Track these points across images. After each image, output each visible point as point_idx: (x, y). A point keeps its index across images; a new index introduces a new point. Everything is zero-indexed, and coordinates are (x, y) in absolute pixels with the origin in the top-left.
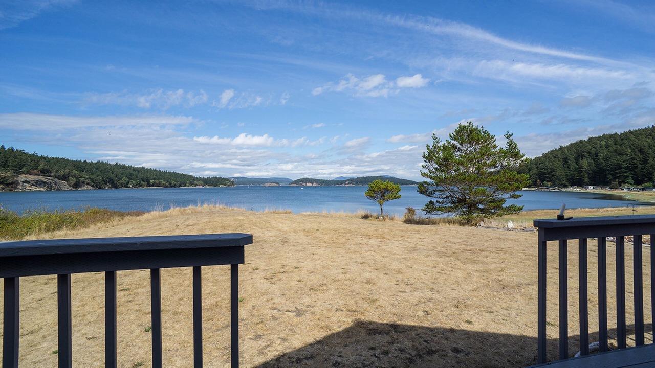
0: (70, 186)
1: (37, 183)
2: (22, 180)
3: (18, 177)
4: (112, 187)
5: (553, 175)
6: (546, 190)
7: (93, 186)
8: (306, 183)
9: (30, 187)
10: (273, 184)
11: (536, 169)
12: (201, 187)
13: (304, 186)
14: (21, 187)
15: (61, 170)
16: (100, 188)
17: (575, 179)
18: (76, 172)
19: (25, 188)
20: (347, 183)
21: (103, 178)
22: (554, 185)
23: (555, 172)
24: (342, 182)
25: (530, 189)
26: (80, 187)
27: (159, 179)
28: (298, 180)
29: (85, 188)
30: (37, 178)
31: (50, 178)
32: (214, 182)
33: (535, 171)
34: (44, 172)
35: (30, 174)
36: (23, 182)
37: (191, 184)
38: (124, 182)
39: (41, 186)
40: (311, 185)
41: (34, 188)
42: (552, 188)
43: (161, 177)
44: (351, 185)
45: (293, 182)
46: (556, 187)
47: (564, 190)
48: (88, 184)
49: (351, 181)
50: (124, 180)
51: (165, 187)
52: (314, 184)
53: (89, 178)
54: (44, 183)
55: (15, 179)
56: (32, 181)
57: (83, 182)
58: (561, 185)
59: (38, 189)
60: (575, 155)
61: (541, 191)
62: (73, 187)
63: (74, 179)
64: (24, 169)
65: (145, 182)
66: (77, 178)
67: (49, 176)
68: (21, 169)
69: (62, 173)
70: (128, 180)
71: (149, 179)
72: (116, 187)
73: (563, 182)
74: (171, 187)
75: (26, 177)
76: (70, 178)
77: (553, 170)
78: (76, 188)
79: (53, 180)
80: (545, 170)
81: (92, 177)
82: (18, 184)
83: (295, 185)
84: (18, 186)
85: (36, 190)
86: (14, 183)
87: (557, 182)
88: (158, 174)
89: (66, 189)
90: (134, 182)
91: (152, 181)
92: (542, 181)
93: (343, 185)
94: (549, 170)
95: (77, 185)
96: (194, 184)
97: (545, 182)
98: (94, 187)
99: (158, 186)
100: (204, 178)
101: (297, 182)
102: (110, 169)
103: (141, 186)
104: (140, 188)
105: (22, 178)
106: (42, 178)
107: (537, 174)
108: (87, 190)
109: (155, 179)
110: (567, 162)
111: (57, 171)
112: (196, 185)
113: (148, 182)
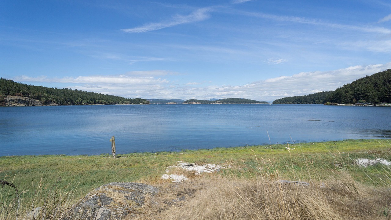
0: (42, 103)
1: (19, 101)
2: (9, 99)
3: (7, 97)
4: (71, 104)
5: (366, 95)
6: (362, 105)
7: (57, 103)
8: (193, 102)
9: (14, 103)
10: (173, 103)
11: (351, 91)
12: (128, 104)
13: (191, 104)
14: (8, 104)
15: (36, 93)
16: (62, 105)
17: (385, 98)
18: (46, 94)
19: (11, 105)
20: (217, 102)
21: (65, 98)
22: (368, 101)
23: (368, 93)
24: (214, 102)
25: (347, 105)
26: (49, 104)
27: (102, 99)
28: (188, 100)
29: (52, 104)
30: (19, 98)
31: (28, 98)
32: (137, 101)
33: (351, 93)
34: (24, 94)
35: (15, 96)
36: (10, 100)
37: (122, 103)
38: (79, 101)
39: (22, 103)
40: (196, 103)
41: (17, 105)
42: (366, 104)
43: (103, 98)
44: (220, 103)
45: (185, 102)
46: (370, 104)
47: (377, 105)
48: (54, 102)
49: (220, 101)
50: (79, 100)
51: (106, 104)
52: (198, 103)
53: (55, 98)
54: (24, 101)
55: (5, 98)
56: (16, 100)
57: (51, 101)
58: (373, 102)
59: (19, 105)
60: (382, 81)
61: (359, 106)
62: (44, 104)
63: (44, 99)
64: (11, 92)
65: (92, 101)
66: (46, 98)
67: (27, 97)
68: (9, 92)
69: (37, 95)
70: (81, 100)
71: (95, 99)
72: (74, 104)
73: (375, 100)
74: (110, 104)
75: (11, 97)
76: (42, 98)
77: (366, 91)
78: (46, 104)
79: (30, 99)
80: (359, 92)
81: (57, 98)
82: (7, 102)
83: (186, 103)
84: (7, 103)
85: (18, 105)
86: (4, 101)
87: (370, 100)
88: (101, 96)
89: (39, 105)
90: (85, 101)
91: (97, 101)
92: (358, 99)
93: (215, 103)
94: (363, 92)
95: (46, 103)
96: (124, 103)
97: (360, 100)
98: (59, 104)
99: (101, 104)
100: (130, 99)
101: (187, 101)
102: (71, 93)
103: (90, 103)
104: (90, 105)
105: (9, 98)
106: (23, 98)
107: (353, 95)
108: (53, 106)
109: (99, 99)
110: (376, 86)
111: (34, 93)
112: (125, 103)
113: (95, 101)
